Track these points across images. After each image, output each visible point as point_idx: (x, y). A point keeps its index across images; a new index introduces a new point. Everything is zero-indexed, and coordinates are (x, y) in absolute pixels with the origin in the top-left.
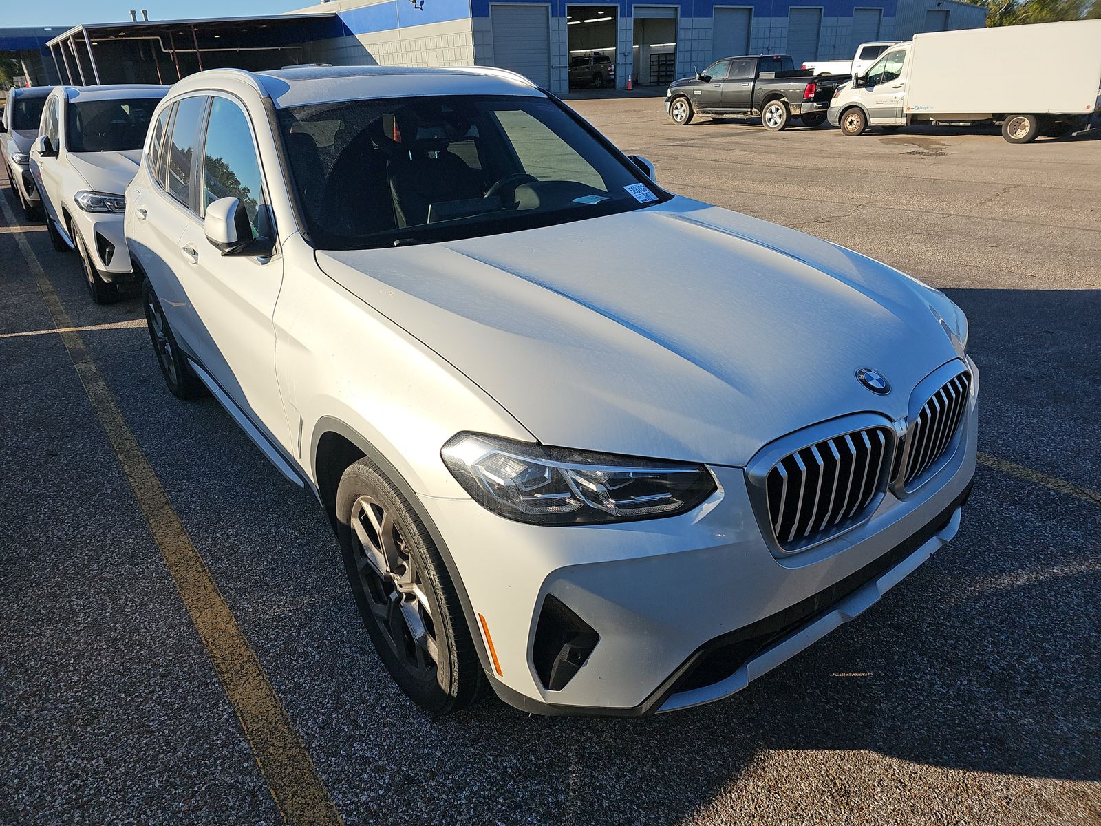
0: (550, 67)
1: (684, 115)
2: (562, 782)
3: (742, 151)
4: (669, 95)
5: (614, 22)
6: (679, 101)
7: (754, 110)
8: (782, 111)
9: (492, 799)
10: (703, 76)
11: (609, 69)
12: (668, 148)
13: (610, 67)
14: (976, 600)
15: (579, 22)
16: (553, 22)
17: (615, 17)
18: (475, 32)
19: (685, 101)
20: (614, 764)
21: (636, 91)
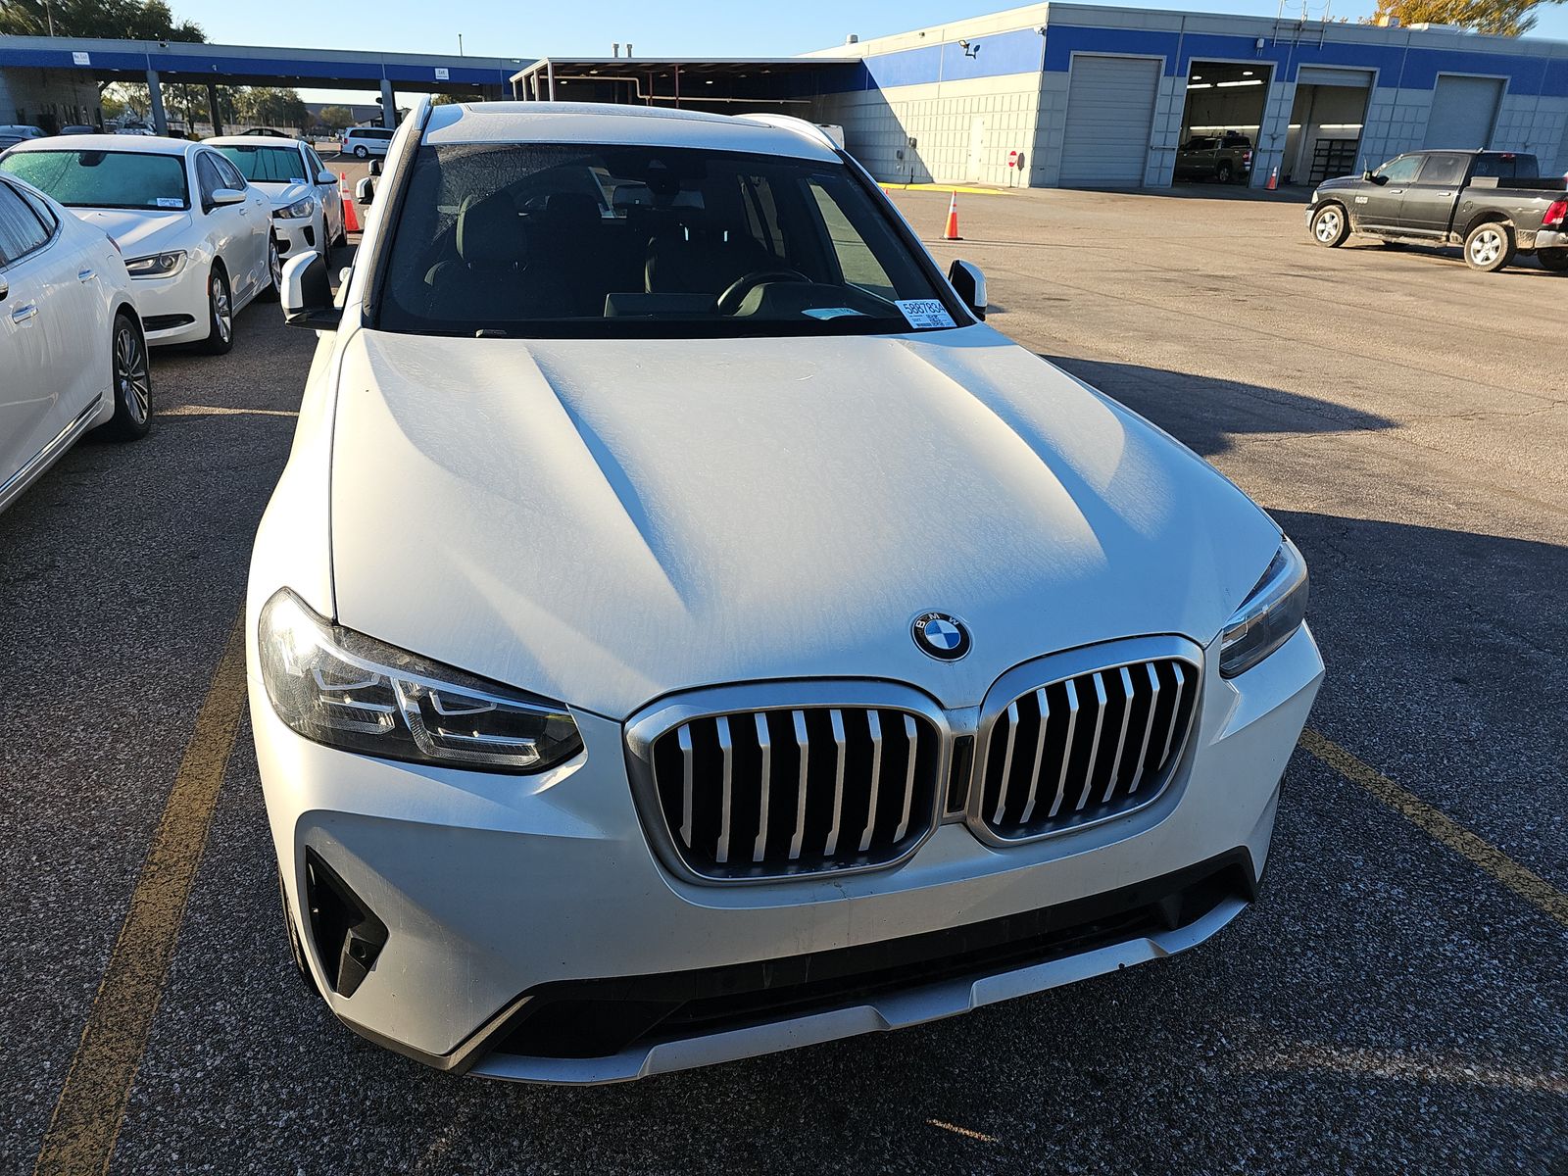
0: (1148, 147)
1: (1334, 232)
2: (420, 1144)
3: (1406, 295)
4: (1315, 199)
5: (1262, 91)
6: (1329, 211)
7: (1453, 234)
8: (1502, 240)
9: (316, 1134)
10: (1375, 175)
11: (1245, 156)
12: (1283, 279)
13: (1248, 153)
14: (1276, 1076)
15: (1208, 86)
16: (1166, 84)
17: (1266, 80)
18: (1043, 91)
19: (1341, 213)
20: (506, 1145)
21: (1281, 191)
